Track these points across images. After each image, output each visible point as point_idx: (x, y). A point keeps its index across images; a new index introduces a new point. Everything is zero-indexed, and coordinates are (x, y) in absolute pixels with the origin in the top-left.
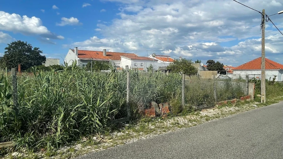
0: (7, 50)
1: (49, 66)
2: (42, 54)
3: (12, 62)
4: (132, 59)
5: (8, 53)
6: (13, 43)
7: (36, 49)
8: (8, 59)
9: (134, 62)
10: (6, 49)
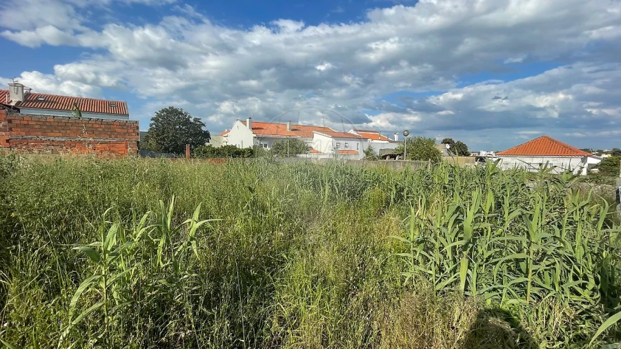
0: (153, 122)
1: (220, 147)
2: (203, 129)
3: (165, 141)
4: (333, 137)
5: (154, 126)
6: (163, 111)
7: (196, 120)
8: (158, 135)
9: (335, 142)
10: (152, 119)
